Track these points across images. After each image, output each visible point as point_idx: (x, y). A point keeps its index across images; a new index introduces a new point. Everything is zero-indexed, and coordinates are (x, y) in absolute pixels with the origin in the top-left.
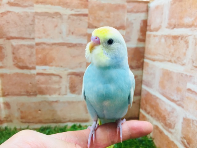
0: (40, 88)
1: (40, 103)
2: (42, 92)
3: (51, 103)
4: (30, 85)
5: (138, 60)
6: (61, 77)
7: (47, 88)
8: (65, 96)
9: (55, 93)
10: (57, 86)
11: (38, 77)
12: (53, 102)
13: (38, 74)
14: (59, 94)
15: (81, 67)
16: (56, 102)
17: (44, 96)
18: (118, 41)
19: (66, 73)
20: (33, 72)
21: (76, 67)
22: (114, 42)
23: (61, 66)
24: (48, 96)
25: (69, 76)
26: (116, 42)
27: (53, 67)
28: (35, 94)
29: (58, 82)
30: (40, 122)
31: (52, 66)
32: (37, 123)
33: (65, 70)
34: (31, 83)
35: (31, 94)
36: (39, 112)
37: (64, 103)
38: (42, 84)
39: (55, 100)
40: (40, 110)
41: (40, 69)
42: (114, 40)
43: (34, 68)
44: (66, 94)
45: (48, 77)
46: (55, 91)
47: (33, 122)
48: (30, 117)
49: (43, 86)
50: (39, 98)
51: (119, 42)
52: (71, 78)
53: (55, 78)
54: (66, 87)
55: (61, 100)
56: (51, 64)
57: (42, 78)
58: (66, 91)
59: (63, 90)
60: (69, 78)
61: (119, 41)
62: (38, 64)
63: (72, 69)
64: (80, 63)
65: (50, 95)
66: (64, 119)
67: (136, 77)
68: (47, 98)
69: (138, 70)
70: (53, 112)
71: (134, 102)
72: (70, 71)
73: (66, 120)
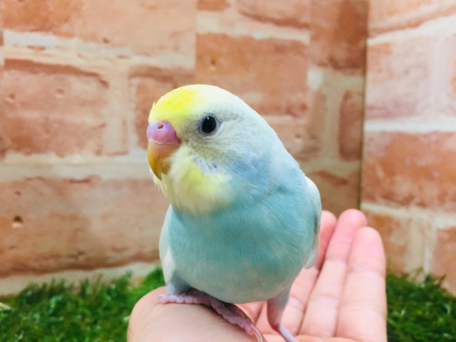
3: (63, 187)
6: (105, 84)
7: (47, 126)
8: (120, 159)
9: (81, 145)
10: (88, 120)
12: (72, 181)
14: (99, 153)
15: (176, 49)
16: (87, 181)
17: (35, 158)
18: (232, 114)
19: (124, 66)
22: (220, 123)
23: (106, 41)
24: (51, 158)
25: (136, 81)
26: (227, 120)
27: (74, 42)
29: (94, 104)
31: (69, 35)
33: (121, 57)
36: (16, 225)
37: (116, 184)
38: (26, 105)
39: (80, 175)
41: (20, 43)
42: (219, 117)
44: (124, 153)
45: (51, 79)
46: (80, 138)
51: (234, 117)
52: (141, 89)
53: (78, 86)
54: (124, 123)
55: (106, 176)
56: (65, 27)
57: (29, 84)
58: (125, 141)
59: (112, 136)
60: (134, 90)
61: (235, 112)
63: (147, 54)
64: (174, 35)
65: (61, 154)
66: (115, 250)
67: (347, 96)
68: (49, 166)
69: (353, 74)
70: (75, 223)
71: (344, 182)
72: (138, 60)
73: (127, 254)
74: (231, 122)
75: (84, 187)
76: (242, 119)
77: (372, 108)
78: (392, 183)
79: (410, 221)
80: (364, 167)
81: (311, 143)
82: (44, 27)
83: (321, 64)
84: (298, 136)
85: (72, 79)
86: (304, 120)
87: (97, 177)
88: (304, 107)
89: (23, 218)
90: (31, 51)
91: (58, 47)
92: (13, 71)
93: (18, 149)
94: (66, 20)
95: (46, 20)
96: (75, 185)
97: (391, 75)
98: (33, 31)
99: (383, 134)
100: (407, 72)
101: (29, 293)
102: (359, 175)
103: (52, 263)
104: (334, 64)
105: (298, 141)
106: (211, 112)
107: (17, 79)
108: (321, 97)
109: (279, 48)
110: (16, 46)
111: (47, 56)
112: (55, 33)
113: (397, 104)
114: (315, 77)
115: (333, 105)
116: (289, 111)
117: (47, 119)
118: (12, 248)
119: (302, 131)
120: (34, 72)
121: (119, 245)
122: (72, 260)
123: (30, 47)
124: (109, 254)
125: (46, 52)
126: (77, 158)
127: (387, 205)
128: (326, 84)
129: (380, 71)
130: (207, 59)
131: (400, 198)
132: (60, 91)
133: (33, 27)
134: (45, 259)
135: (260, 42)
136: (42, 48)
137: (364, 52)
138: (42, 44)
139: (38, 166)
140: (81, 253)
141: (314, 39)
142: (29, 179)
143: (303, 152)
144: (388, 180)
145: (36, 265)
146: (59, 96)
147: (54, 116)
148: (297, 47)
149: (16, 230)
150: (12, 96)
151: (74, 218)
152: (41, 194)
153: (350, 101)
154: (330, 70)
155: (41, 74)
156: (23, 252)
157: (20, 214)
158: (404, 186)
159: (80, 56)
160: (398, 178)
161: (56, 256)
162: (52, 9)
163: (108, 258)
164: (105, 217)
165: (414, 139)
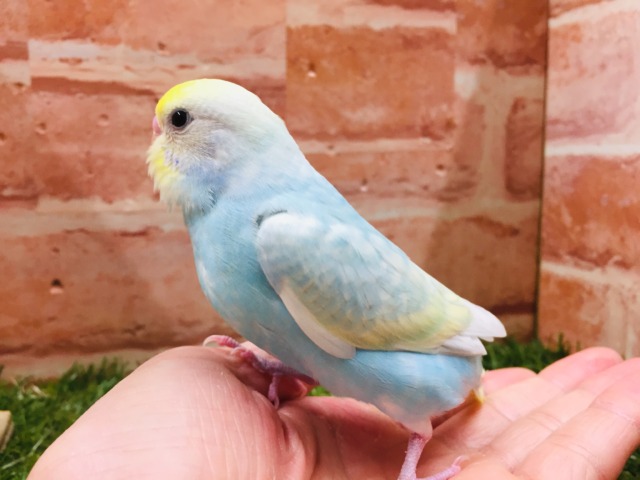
0: (54, 160)
1: (56, 242)
2: (63, 184)
3: (114, 242)
5: (525, 25)
7: (89, 163)
12: (125, 234)
13: (40, 83)
14: (156, 197)
15: (259, 51)
16: (143, 234)
17: (76, 205)
20: (16, 72)
21: (238, 51)
22: (192, 119)
23: (162, 46)
24: (97, 205)
28: (29, 197)
30: (61, 345)
31: (114, 41)
32: (43, 353)
33: (183, 67)
34: (3, 136)
35: (7, 192)
36: (55, 291)
38: (61, 136)
39: (135, 226)
40: (57, 283)
41: (49, 55)
43: (19, 53)
47: (24, 349)
48: (4, 322)
49: (68, 150)
50: (52, 214)
53: (127, 108)
56: (108, 31)
57: (63, 109)
62: (36, 30)
63: (219, 62)
64: (256, 32)
66: (183, 323)
67: (517, 105)
68: (95, 215)
69: (526, 72)
70: (132, 288)
71: (514, 232)
72: (207, 70)
73: (199, 329)
75: (141, 241)
77: (556, 122)
78: (583, 232)
79: (607, 288)
80: (545, 210)
81: (462, 176)
82: (79, 32)
83: (476, 61)
84: (440, 167)
85: (120, 100)
86: (449, 143)
87: (157, 228)
88: (449, 125)
89: (64, 281)
90: (65, 66)
91: (99, 58)
92: (42, 93)
93: (54, 194)
94: (108, 22)
95: (81, 23)
96: (129, 240)
97: (582, 72)
98: (64, 39)
99: (572, 159)
100: (603, 67)
101: (73, 377)
102: (538, 220)
103: (102, 339)
104: (496, 59)
105: (441, 174)
107: (49, 103)
108: (475, 110)
109: (410, 42)
110: (44, 59)
111: (85, 70)
112: (93, 40)
113: (590, 115)
114: (465, 81)
115: (496, 119)
116: (426, 132)
117: (88, 153)
118: (52, 319)
119: (446, 160)
120: (69, 93)
121: (188, 318)
122: (128, 336)
123: (62, 60)
124: (177, 329)
125: (84, 65)
126: (130, 204)
127: (577, 265)
128: (484, 89)
129: (566, 67)
130: (305, 62)
131: (594, 255)
132: (105, 117)
133: (65, 34)
134: (94, 334)
135: (381, 34)
136: (79, 61)
137: (544, 39)
138: (78, 56)
139: (80, 215)
140: (139, 327)
141: (463, 24)
142: (69, 232)
143: (448, 189)
144: (578, 228)
145: (82, 341)
146: (104, 123)
147: (98, 150)
148: (438, 38)
149: (55, 296)
150: (43, 126)
151: (129, 281)
152: (85, 252)
153: (521, 114)
154: (490, 68)
155: (79, 95)
156: (65, 325)
157: (59, 277)
158: (599, 237)
159: (128, 68)
160: (592, 226)
161: (107, 331)
162: (88, 8)
163: (175, 334)
164: (169, 280)
165: (613, 165)
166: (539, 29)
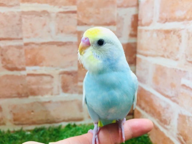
0: (31, 89)
1: (32, 104)
2: (33, 93)
3: (43, 104)
4: (21, 86)
6: (52, 77)
7: (38, 89)
8: (58, 96)
9: (47, 93)
10: (48, 86)
11: (28, 78)
12: (46, 102)
13: (29, 75)
14: (52, 94)
15: (72, 65)
16: (49, 102)
17: (36, 97)
18: (110, 41)
19: (58, 72)
20: (23, 73)
21: (68, 66)
22: (105, 43)
23: (52, 66)
24: (40, 97)
25: (61, 76)
26: (108, 43)
27: (44, 68)
28: (27, 96)
29: (50, 82)
30: (34, 123)
31: (42, 66)
33: (57, 70)
34: (22, 85)
35: (23, 95)
36: (32, 113)
37: (57, 102)
38: (33, 84)
39: (47, 100)
40: (33, 111)
41: (30, 69)
42: (105, 41)
43: (24, 69)
44: (58, 94)
45: (38, 78)
46: (47, 91)
47: (27, 124)
48: (23, 119)
49: (34, 87)
50: (31, 99)
51: (111, 43)
52: (62, 77)
53: (46, 79)
54: (58, 87)
55: (54, 100)
56: (41, 64)
57: (33, 79)
58: (59, 91)
59: (55, 90)
60: (60, 78)
62: (27, 65)
63: (64, 68)
64: (71, 62)
65: (42, 95)
72: (62, 70)
74: (109, 44)
75: (49, 104)
76: (113, 44)
85: (44, 77)
91: (40, 69)
106: (103, 39)
117: (38, 87)
118: (31, 118)
132: (41, 80)
147: (40, 86)
156: (34, 119)
159: (46, 71)
166: (134, 56)
